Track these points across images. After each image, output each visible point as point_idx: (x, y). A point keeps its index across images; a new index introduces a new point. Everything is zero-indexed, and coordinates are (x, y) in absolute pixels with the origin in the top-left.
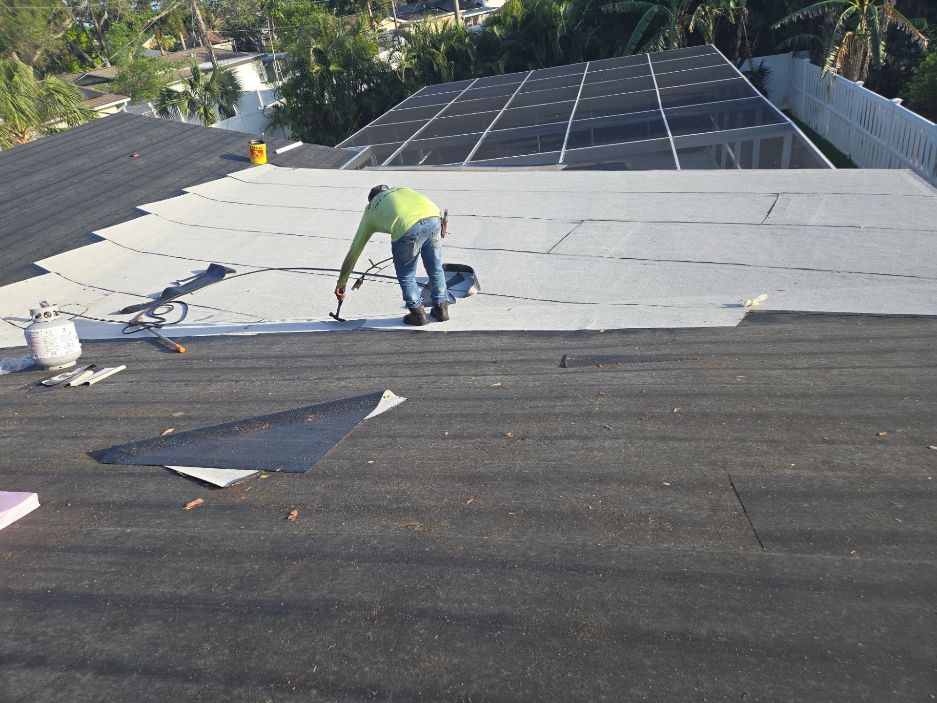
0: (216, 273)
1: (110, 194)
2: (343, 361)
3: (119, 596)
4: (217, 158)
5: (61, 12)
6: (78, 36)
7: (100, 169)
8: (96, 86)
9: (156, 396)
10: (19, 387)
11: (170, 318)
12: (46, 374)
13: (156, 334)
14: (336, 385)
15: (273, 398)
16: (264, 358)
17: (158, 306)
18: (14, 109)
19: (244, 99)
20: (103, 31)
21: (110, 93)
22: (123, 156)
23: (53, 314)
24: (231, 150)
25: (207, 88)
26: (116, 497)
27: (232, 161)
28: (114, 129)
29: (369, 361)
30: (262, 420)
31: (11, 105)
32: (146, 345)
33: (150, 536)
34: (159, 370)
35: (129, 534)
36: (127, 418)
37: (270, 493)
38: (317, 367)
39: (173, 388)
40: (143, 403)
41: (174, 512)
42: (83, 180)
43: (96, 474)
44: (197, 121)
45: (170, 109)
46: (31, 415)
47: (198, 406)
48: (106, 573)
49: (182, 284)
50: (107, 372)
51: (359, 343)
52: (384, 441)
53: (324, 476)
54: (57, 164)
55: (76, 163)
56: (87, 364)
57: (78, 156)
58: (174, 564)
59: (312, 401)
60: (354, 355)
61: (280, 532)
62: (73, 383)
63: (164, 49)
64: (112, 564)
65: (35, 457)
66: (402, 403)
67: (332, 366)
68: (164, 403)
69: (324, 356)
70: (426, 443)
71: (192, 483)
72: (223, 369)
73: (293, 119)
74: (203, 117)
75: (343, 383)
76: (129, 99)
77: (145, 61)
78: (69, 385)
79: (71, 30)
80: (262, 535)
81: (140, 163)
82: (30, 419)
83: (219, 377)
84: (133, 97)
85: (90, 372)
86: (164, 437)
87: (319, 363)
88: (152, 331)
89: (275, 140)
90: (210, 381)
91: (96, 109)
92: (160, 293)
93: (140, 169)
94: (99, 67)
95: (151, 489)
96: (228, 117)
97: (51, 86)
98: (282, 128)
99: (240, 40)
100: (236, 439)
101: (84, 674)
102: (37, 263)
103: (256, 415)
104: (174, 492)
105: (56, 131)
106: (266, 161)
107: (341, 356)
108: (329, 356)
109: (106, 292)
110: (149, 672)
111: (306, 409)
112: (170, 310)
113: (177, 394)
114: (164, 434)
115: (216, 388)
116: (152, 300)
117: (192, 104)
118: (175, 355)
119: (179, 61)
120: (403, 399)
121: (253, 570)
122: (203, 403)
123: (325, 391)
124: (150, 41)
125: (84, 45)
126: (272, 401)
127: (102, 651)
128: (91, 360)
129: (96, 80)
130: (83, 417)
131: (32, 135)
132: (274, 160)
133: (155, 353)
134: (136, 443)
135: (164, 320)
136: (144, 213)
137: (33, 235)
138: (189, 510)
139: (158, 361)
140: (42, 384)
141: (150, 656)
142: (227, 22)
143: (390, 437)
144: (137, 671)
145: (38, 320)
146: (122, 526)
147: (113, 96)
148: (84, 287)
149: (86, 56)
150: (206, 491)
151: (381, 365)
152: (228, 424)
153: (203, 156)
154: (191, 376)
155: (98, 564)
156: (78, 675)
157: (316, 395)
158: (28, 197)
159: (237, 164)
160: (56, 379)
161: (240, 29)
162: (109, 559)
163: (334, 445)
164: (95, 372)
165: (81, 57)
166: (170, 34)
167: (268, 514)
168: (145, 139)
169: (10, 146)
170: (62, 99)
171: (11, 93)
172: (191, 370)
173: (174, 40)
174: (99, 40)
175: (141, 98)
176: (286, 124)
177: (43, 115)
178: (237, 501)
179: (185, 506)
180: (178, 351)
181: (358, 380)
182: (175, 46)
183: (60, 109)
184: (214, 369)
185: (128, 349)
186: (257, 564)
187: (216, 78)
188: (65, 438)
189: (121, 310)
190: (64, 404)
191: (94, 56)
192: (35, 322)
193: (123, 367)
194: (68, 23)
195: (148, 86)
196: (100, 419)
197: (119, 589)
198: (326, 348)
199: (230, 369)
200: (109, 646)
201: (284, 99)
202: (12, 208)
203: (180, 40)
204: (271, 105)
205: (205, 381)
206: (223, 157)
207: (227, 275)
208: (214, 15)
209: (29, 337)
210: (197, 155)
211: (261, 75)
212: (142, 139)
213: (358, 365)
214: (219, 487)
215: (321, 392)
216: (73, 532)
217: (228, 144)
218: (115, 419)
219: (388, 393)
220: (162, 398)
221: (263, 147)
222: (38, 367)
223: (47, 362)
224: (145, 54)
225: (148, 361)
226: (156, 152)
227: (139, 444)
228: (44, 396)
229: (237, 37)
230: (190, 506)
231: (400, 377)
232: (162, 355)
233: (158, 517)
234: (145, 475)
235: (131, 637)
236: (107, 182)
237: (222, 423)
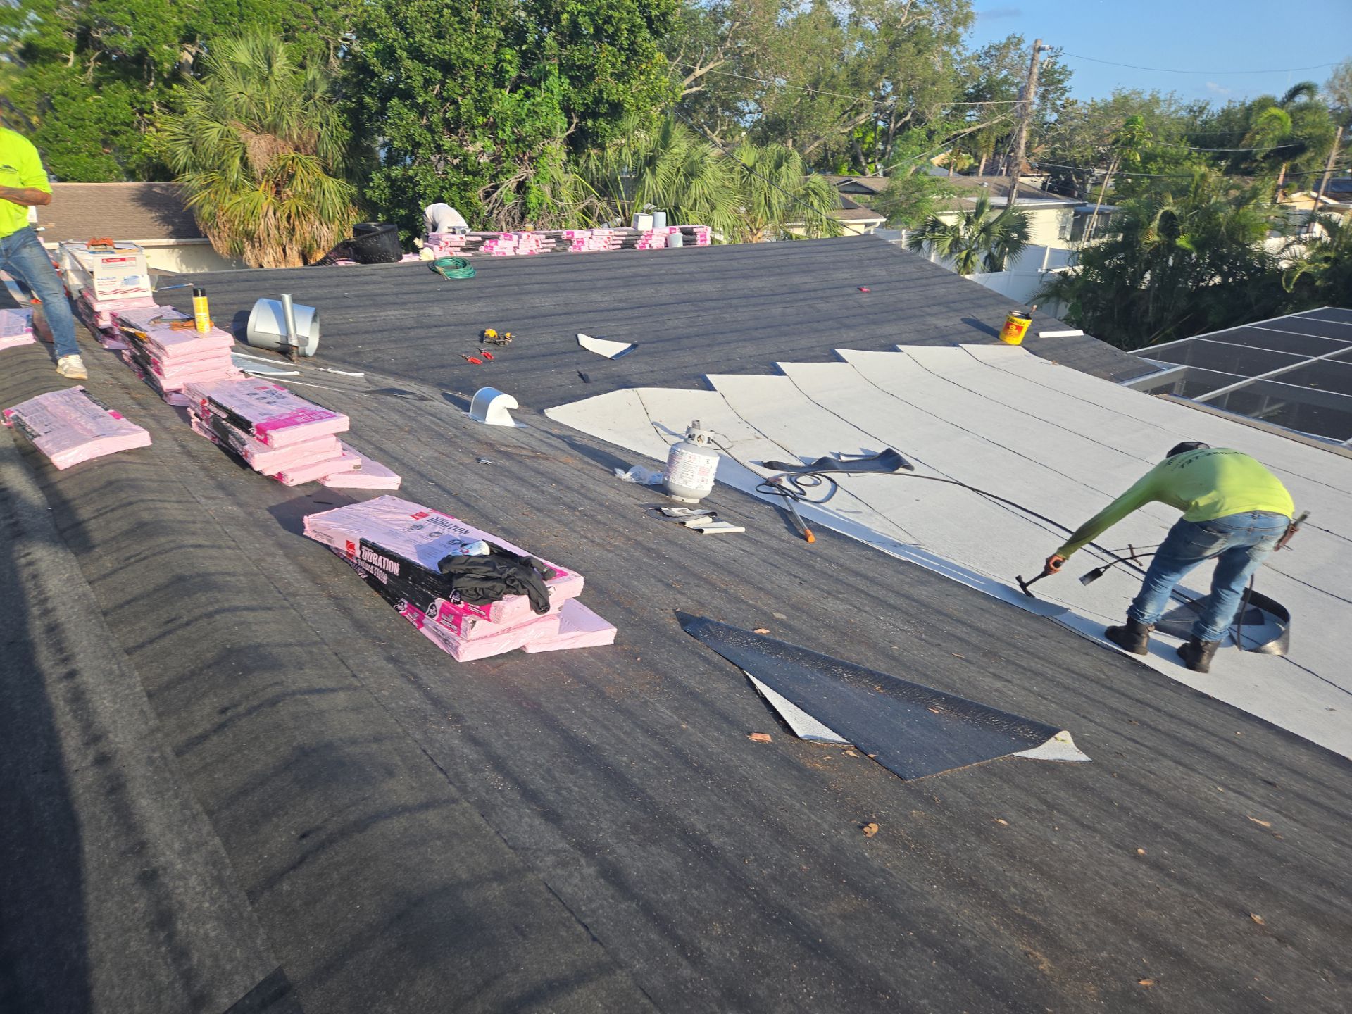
0: (889, 461)
1: (815, 325)
2: (1008, 653)
3: (651, 798)
4: (958, 320)
5: (862, 105)
6: (865, 134)
7: (820, 293)
8: (856, 195)
9: (764, 580)
10: (638, 503)
11: (814, 493)
12: (667, 500)
13: (790, 506)
14: (987, 682)
15: (896, 654)
16: (903, 595)
17: (805, 473)
18: (763, 202)
19: (1024, 254)
20: (895, 134)
21: (867, 207)
22: (850, 286)
23: (706, 440)
24: (981, 315)
25: (986, 229)
26: (684, 678)
27: (974, 329)
28: (856, 252)
29: (1050, 672)
30: (874, 676)
31: (763, 196)
32: (774, 514)
33: (702, 747)
34: (777, 551)
35: (682, 730)
36: (725, 591)
37: (852, 779)
38: (968, 643)
39: (785, 581)
40: (748, 582)
41: (736, 734)
42: (797, 301)
43: (674, 639)
44: (951, 266)
45: (925, 244)
46: (639, 538)
47: (805, 617)
48: (645, 760)
49: (843, 458)
50: (724, 528)
51: (1042, 639)
52: (1034, 804)
53: (929, 801)
54: (779, 274)
55: (797, 280)
56: (709, 508)
57: (804, 272)
58: (715, 798)
59: (947, 686)
60: (1029, 653)
61: (847, 840)
62: (689, 524)
63: (954, 170)
64: (656, 755)
65: (627, 587)
66: (1082, 763)
67: (990, 652)
68: (768, 593)
69: (984, 632)
70: (1100, 846)
71: (766, 710)
72: (848, 585)
73: (1079, 297)
74: (961, 264)
75: (998, 684)
76: (884, 220)
77: (926, 179)
78: (684, 523)
79: (861, 126)
80: (824, 830)
81: (865, 299)
82: (637, 543)
83: (841, 593)
84: (889, 218)
85: (709, 519)
86: (756, 635)
87: (975, 639)
88: (787, 501)
89: (1045, 318)
90: (829, 593)
91: (845, 222)
92: (813, 459)
93: (861, 307)
94: (870, 175)
95: (721, 689)
96: (991, 271)
97: (812, 186)
98: (1058, 304)
99: (1058, 177)
100: (834, 684)
101: (589, 865)
102: (708, 376)
103: (867, 665)
104: (744, 709)
105: (791, 237)
106: (1019, 342)
107: (1009, 644)
108: (992, 636)
109: (759, 435)
110: (648, 910)
111: (938, 695)
112: (816, 484)
113: (786, 590)
114: (756, 631)
115: (832, 606)
116: (801, 464)
117: (956, 243)
118: (801, 541)
119: (966, 188)
120: (1084, 757)
121: (800, 869)
122: (811, 617)
123: (970, 683)
124: (942, 156)
125: (866, 146)
126: (895, 659)
127: (613, 851)
128: (713, 506)
129: (859, 189)
130: (684, 567)
131: (765, 236)
132: (1033, 345)
133: (780, 528)
134: (726, 627)
135: (804, 493)
136: (840, 359)
137: (720, 344)
138: (752, 743)
139: (780, 540)
140: (660, 510)
141: (656, 892)
142: (1052, 153)
143: (1045, 802)
144: (638, 901)
145: (690, 441)
146: (679, 716)
147: (869, 212)
148: (739, 420)
149: (862, 159)
150: (778, 729)
151: (1067, 688)
152: (834, 660)
153: (942, 313)
154: (810, 576)
155: (643, 746)
156: (583, 861)
157: (955, 681)
158: (735, 302)
159: (981, 334)
160: (675, 511)
161: (1064, 164)
162: (655, 747)
163: (958, 766)
164: (714, 521)
165: (856, 160)
166: (971, 152)
167: (840, 807)
168: (884, 273)
169: (740, 241)
170: (816, 204)
171: (770, 182)
172: (811, 568)
173: (972, 161)
174: (885, 143)
175: (898, 222)
176: (1066, 300)
177: (789, 214)
178: (809, 766)
179: (750, 734)
180: (805, 538)
181: (1023, 692)
182: (969, 168)
183: (809, 213)
184: (838, 581)
185: (754, 510)
186: (806, 864)
187: (1003, 220)
188: (660, 581)
189: (766, 461)
190: (672, 543)
191: (870, 160)
192: (686, 441)
193: (742, 529)
194: (862, 119)
195: (913, 209)
196: (700, 578)
197: (652, 788)
198: (990, 624)
199: (858, 589)
200: (621, 850)
201: (1082, 267)
202: (714, 309)
203: (980, 163)
204: (1058, 270)
205: (823, 590)
206: (965, 321)
207: (901, 470)
208: (1040, 140)
209: (673, 454)
210: (936, 309)
211: (1063, 229)
212: (880, 273)
213: (1029, 670)
214: (794, 734)
215: (963, 680)
216: (632, 692)
217: (980, 306)
218: (714, 586)
219: (1064, 735)
220: (768, 586)
221: (1026, 323)
222: (663, 489)
223: (673, 488)
224: (930, 172)
225: (769, 534)
226: (889, 293)
227: (729, 630)
228: (657, 524)
229: (1054, 173)
230: (756, 737)
231: (1091, 721)
232: (786, 535)
233: (717, 729)
234: (721, 669)
235: (645, 855)
236: (819, 311)
237: (824, 654)
